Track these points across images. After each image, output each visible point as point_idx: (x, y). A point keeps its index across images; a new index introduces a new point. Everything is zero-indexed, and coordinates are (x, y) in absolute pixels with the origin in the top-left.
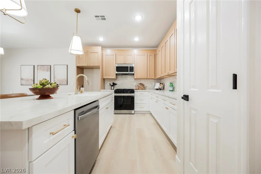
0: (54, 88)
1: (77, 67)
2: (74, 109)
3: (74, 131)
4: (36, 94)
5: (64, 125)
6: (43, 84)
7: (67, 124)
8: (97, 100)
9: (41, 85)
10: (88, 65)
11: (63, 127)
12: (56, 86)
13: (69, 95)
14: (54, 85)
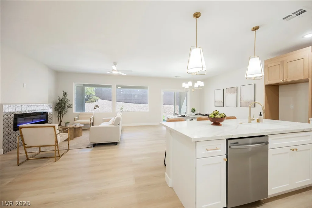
0: (222, 117)
1: (266, 85)
2: (226, 139)
3: (226, 156)
4: (211, 121)
5: (217, 148)
6: (215, 115)
7: (219, 148)
8: (267, 136)
9: (214, 115)
10: (283, 80)
11: (216, 148)
12: (224, 116)
13: (240, 123)
14: (222, 115)
